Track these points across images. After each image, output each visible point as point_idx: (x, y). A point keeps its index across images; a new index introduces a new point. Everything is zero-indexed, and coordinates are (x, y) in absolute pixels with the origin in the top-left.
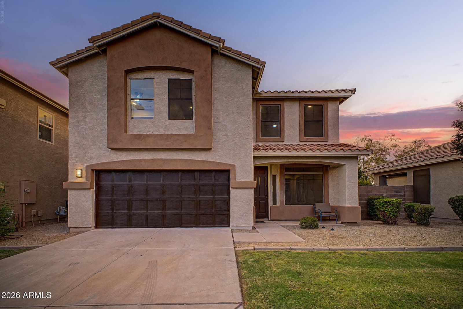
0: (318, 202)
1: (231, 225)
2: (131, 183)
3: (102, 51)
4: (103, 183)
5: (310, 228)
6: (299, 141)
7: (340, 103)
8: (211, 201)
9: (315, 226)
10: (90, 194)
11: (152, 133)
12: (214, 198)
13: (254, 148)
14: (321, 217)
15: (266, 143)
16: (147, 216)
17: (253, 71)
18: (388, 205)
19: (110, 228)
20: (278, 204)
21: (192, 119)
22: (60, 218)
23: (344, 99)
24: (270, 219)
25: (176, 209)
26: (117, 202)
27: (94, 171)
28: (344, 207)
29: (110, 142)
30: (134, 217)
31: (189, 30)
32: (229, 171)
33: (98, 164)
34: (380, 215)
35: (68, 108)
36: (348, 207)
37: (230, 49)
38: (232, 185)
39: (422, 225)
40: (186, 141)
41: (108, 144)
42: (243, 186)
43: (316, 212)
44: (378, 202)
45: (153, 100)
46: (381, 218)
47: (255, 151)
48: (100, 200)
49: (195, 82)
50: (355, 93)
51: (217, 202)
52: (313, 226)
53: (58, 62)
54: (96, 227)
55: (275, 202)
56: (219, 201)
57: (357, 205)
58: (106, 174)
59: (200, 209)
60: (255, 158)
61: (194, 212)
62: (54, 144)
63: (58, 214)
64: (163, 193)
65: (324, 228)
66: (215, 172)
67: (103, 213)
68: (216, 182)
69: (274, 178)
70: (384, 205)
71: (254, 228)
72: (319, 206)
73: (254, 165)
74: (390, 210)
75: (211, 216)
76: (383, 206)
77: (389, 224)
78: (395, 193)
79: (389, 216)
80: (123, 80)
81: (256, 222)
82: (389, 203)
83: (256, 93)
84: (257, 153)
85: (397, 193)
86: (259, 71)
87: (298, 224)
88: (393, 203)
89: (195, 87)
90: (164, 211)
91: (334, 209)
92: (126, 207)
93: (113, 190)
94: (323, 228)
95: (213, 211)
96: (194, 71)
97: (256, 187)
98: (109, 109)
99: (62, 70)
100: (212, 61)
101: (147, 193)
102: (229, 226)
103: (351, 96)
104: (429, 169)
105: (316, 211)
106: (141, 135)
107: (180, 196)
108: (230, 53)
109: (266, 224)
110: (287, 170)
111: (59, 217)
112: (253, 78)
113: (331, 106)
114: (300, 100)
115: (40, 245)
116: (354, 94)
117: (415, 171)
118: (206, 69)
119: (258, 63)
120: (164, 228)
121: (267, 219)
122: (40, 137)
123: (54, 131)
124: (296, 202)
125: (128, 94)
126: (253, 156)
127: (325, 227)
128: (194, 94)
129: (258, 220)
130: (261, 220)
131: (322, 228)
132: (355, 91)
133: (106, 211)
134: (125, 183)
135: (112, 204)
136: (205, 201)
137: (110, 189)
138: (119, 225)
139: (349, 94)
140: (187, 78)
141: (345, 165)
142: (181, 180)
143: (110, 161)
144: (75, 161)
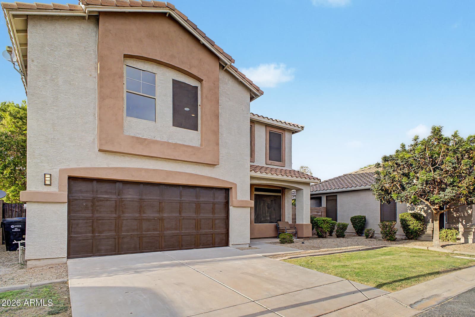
1: (230, 244)
4: (79, 195)
5: (288, 243)
6: (265, 164)
7: (293, 134)
8: (211, 220)
9: (291, 241)
10: (65, 211)
11: (153, 139)
12: (214, 217)
19: (90, 256)
21: (197, 131)
23: (295, 132)
25: (176, 229)
26: (99, 222)
28: (302, 225)
30: (125, 241)
31: (204, 38)
32: (228, 189)
36: (305, 225)
37: (237, 70)
38: (231, 203)
40: (194, 154)
41: (99, 145)
42: (243, 205)
44: (318, 221)
45: (155, 99)
48: (74, 218)
49: (201, 91)
54: (69, 256)
56: (218, 220)
57: (309, 223)
59: (200, 228)
60: (252, 178)
61: (194, 232)
64: (161, 210)
66: (215, 189)
67: (78, 237)
68: (216, 200)
70: (322, 223)
71: (250, 245)
72: (281, 224)
75: (211, 235)
80: (122, 65)
82: (326, 221)
85: (317, 213)
87: (278, 240)
92: (114, 228)
93: (94, 206)
95: (213, 231)
96: (202, 80)
101: (141, 210)
102: (228, 245)
103: (301, 131)
104: (336, 195)
107: (180, 215)
108: (236, 74)
110: (257, 190)
113: (287, 135)
114: (267, 125)
116: (303, 130)
117: (327, 196)
118: (214, 82)
119: (258, 91)
125: (124, 84)
126: (250, 176)
128: (199, 103)
132: (304, 128)
133: (83, 234)
135: (93, 224)
136: (205, 220)
137: (90, 204)
138: (103, 252)
139: (300, 129)
140: (193, 84)
141: (303, 189)
142: (181, 196)
143: (97, 167)
144: (39, 161)
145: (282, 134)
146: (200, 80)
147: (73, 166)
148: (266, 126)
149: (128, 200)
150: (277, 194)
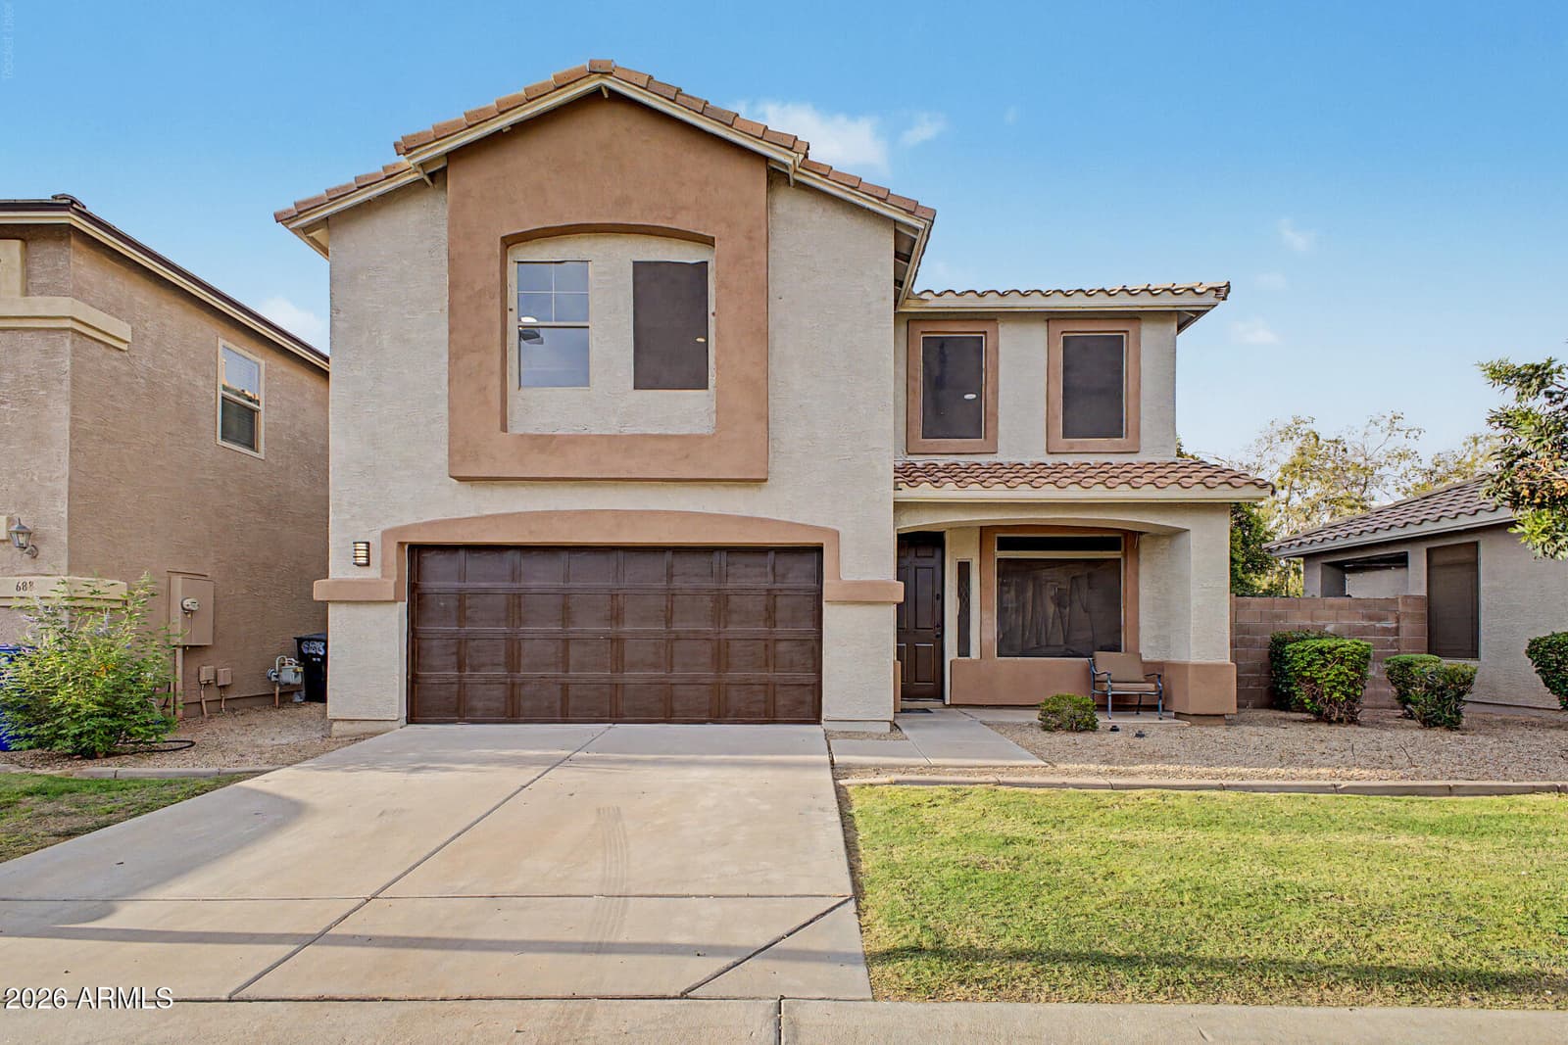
0: (1102, 649)
1: (824, 716)
2: (517, 585)
3: (432, 176)
4: (431, 584)
5: (1071, 730)
6: (1045, 452)
7: (1180, 328)
8: (763, 643)
9: (1087, 724)
10: (395, 617)
11: (584, 432)
12: (771, 633)
13: (897, 475)
14: (1110, 698)
15: (938, 457)
16: (565, 688)
17: (897, 233)
18: (1327, 661)
19: (455, 721)
20: (975, 654)
21: (707, 388)
22: (280, 694)
24: (948, 703)
25: (655, 666)
26: (472, 644)
27: (406, 547)
28: (1184, 667)
29: (457, 458)
30: (526, 690)
31: (701, 114)
32: (818, 550)
33: (416, 527)
34: (1302, 693)
35: (326, 352)
36: (1197, 666)
37: (826, 172)
38: (828, 592)
39: (1436, 725)
40: (687, 456)
41: (451, 465)
42: (862, 597)
43: (1098, 682)
44: (1295, 652)
45: (588, 327)
46: (1307, 701)
47: (900, 485)
48: (423, 636)
49: (717, 273)
50: (1226, 296)
51: (782, 647)
52: (1078, 723)
53: (300, 213)
54: (411, 719)
55: (964, 648)
56: (785, 644)
57: (1228, 661)
58: (441, 556)
59: (728, 665)
61: (708, 675)
62: (261, 455)
63: (273, 679)
64: (616, 616)
65: (1117, 730)
66: (776, 553)
67: (431, 677)
68: (778, 585)
69: (964, 569)
70: (1313, 660)
71: (894, 726)
72: (1106, 663)
73: (898, 530)
74: (1331, 677)
75: (761, 687)
76: (1310, 664)
77: (1330, 722)
78: (1365, 623)
79: (1330, 695)
80: (496, 266)
81: (903, 711)
82: (1329, 653)
83: (907, 298)
84: (908, 493)
85: (1372, 623)
86: (915, 236)
87: (1034, 716)
88: (1343, 652)
89: (718, 290)
90: (617, 671)
91: (1156, 672)
92: (502, 659)
93: (461, 607)
94: (1114, 729)
95: (769, 675)
96: (714, 238)
97: (902, 600)
98: (454, 357)
99: (310, 235)
100: (769, 206)
101: (566, 615)
102: (818, 722)
103: (1214, 306)
104: (1471, 544)
105: (1097, 679)
106: (553, 437)
107: (667, 627)
108: (826, 183)
109: (934, 717)
110: (1005, 544)
111: (278, 689)
112: (897, 255)
113: (1149, 335)
114: (1051, 317)
115: (266, 767)
116: (1224, 299)
117: (1434, 548)
118: (750, 232)
119: (912, 213)
120: (616, 725)
121: (939, 703)
122: (223, 437)
123: (262, 414)
124: (1032, 649)
125: (511, 310)
126: (894, 503)
127: (1118, 726)
128: (712, 308)
129: (908, 705)
130: (919, 704)
131: (1112, 730)
132: (1228, 291)
133: (441, 671)
134: (500, 584)
135: (459, 649)
136: (743, 643)
137: (453, 603)
138: (479, 713)
139: (1210, 299)
140: (690, 258)
141: (1188, 530)
142: (670, 576)
143: (456, 517)
144: (348, 517)
145: (1124, 334)
146: (708, 242)
147: (408, 519)
148: (1048, 321)
149: (534, 591)
150: (1099, 552)
